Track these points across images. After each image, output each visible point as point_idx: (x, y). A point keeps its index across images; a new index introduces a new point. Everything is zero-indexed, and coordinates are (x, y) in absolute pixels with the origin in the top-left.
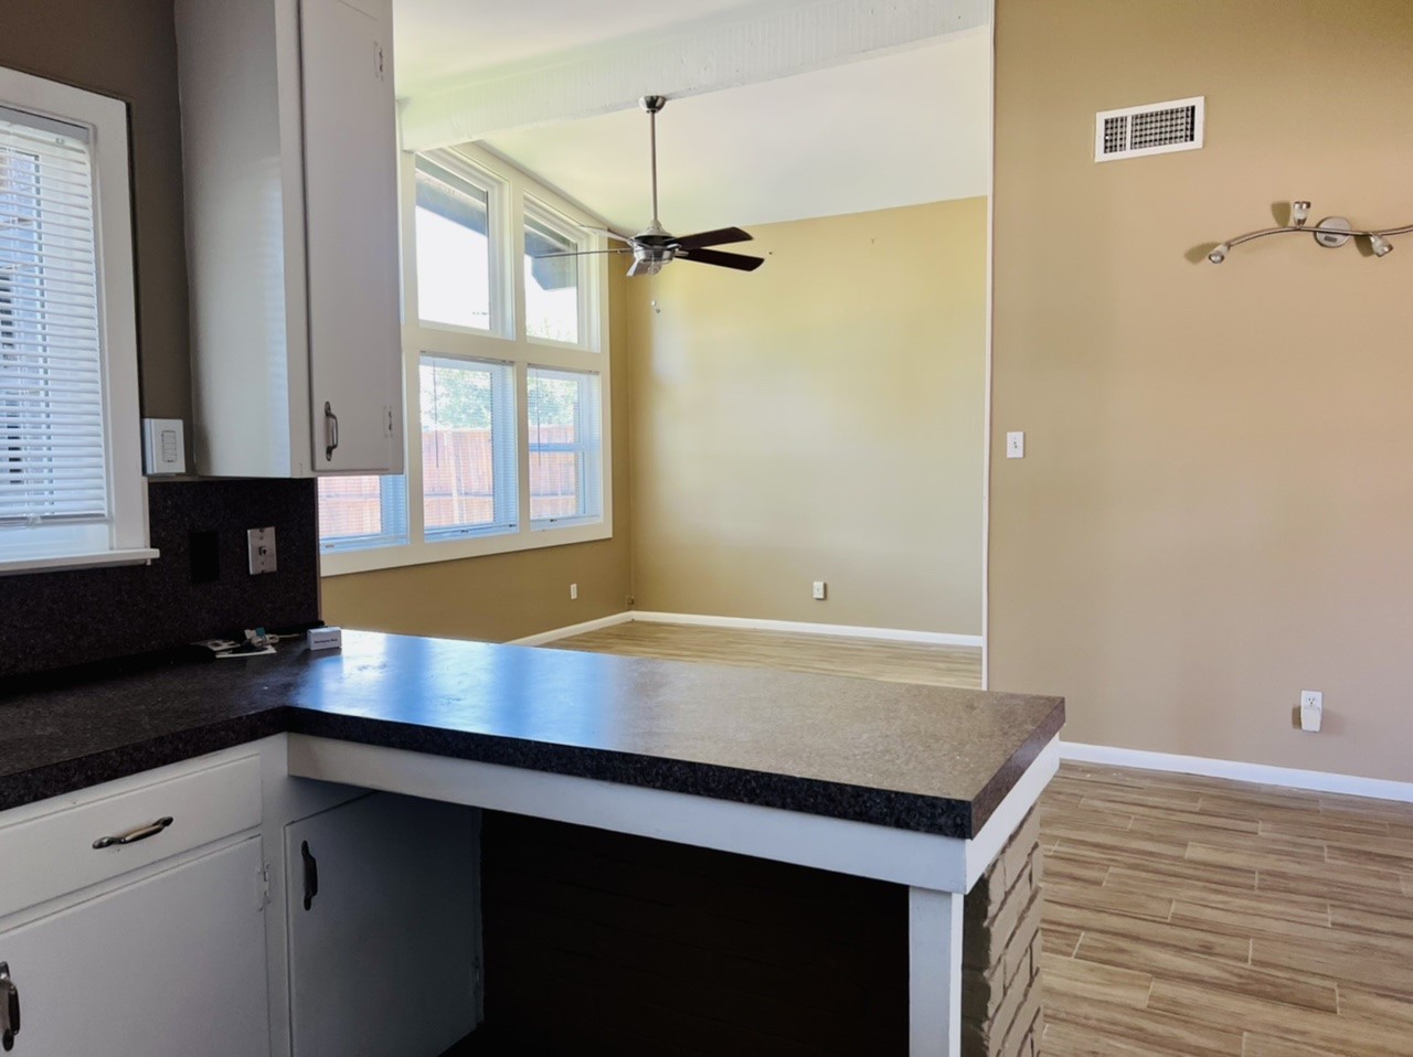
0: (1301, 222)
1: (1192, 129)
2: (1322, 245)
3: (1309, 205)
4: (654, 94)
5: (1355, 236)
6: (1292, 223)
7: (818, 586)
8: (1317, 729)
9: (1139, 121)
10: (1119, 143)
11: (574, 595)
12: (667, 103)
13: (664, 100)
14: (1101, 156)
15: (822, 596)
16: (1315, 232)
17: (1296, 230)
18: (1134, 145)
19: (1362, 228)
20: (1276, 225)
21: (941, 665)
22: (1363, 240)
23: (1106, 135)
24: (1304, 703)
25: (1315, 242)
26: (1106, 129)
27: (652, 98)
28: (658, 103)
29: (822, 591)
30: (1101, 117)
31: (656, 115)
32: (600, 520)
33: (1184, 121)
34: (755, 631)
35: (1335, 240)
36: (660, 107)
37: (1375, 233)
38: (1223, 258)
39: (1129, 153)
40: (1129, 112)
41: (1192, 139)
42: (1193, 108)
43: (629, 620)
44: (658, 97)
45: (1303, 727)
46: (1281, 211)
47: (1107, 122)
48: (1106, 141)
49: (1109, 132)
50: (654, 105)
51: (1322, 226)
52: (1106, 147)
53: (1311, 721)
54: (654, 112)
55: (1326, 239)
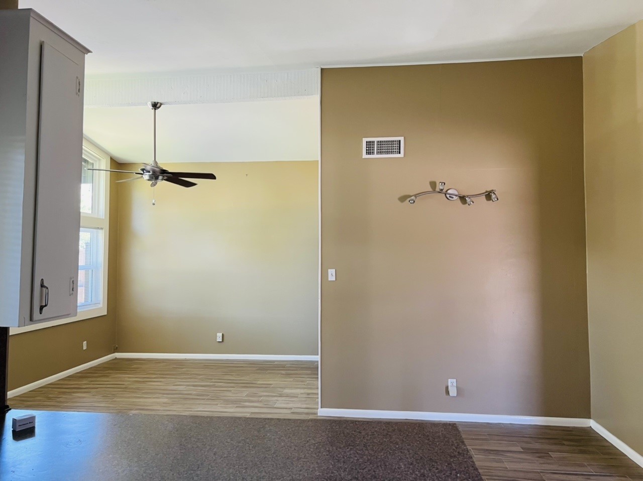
0: (442, 190)
1: (400, 149)
2: (448, 199)
3: (444, 184)
4: (156, 101)
5: (460, 197)
6: (438, 189)
7: (220, 335)
8: (456, 395)
9: (379, 143)
10: (372, 151)
11: (85, 348)
12: (162, 106)
13: (161, 104)
14: (365, 156)
15: (221, 341)
16: (445, 194)
17: (439, 192)
18: (378, 153)
19: (463, 194)
20: (431, 190)
21: (283, 372)
22: (463, 199)
23: (367, 147)
24: (450, 384)
25: (446, 198)
26: (367, 145)
27: (155, 102)
28: (158, 105)
29: (221, 338)
30: (365, 140)
31: (156, 111)
32: (101, 306)
33: (397, 145)
34: (186, 360)
35: (453, 198)
36: (159, 108)
37: (468, 196)
38: (414, 202)
39: (375, 156)
40: (376, 139)
41: (400, 153)
42: (400, 141)
43: (114, 358)
44: (158, 103)
45: (450, 394)
46: (433, 184)
47: (367, 142)
48: (367, 150)
49: (368, 146)
50: (155, 106)
51: (449, 192)
52: (367, 152)
53: (453, 392)
54: (155, 109)
55: (450, 197)
